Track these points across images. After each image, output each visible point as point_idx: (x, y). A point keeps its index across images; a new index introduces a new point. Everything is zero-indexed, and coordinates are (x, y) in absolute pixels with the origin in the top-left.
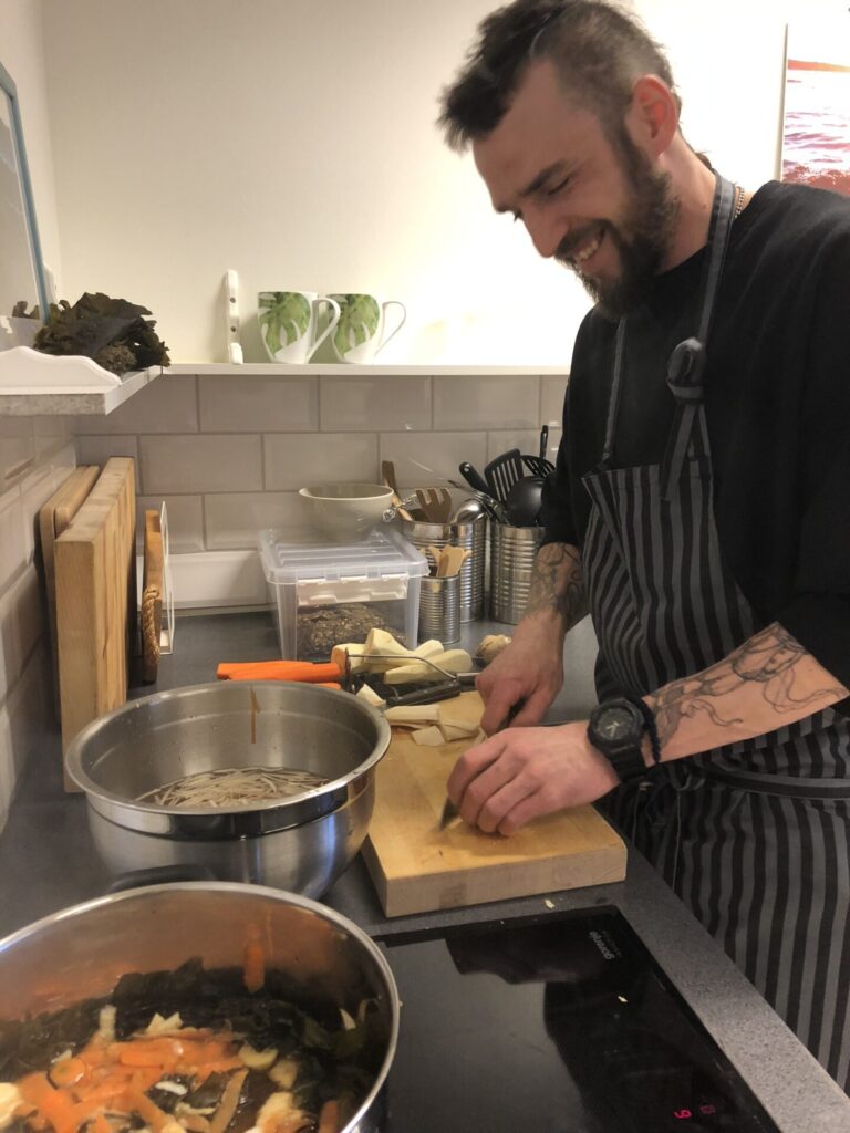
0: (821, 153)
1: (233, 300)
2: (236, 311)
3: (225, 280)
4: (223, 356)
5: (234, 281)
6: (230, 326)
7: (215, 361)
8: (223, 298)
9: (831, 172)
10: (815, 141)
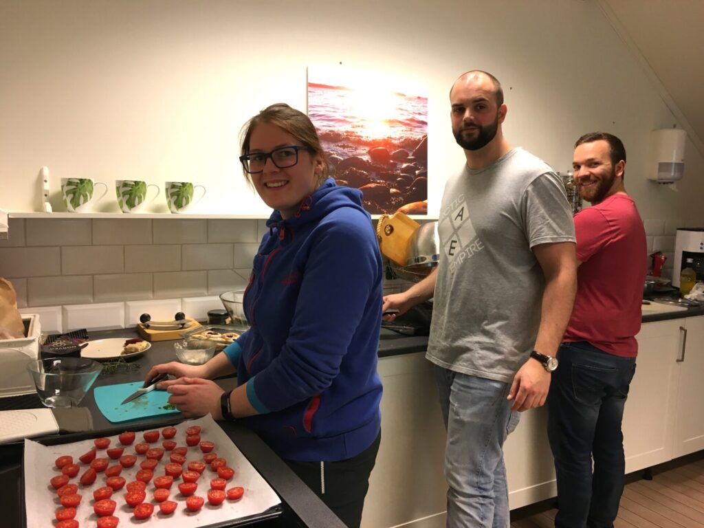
0: (325, 123)
1: (46, 181)
2: (47, 186)
3: (41, 172)
4: (39, 208)
5: (46, 172)
6: (44, 194)
7: (36, 211)
8: (40, 180)
9: (330, 131)
10: (322, 118)
